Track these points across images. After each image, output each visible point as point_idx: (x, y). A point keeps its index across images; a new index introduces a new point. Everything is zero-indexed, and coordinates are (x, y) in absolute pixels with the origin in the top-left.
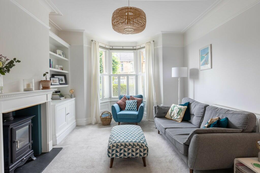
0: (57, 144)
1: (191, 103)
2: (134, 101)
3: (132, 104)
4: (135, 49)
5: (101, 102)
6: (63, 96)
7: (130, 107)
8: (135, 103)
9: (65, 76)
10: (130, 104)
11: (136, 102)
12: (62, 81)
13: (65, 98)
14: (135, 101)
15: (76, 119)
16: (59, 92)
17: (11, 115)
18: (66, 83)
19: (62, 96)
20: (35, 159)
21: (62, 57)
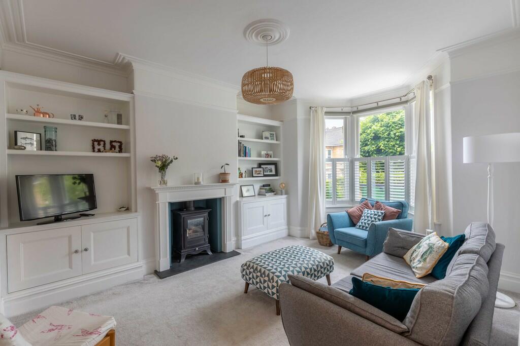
0: (242, 248)
1: (467, 239)
2: (376, 212)
3: (371, 218)
4: (406, 102)
5: (328, 206)
6: (274, 192)
7: (365, 223)
8: (376, 216)
9: (275, 164)
10: (368, 217)
11: (380, 214)
12: (271, 171)
13: (275, 194)
14: (378, 213)
15: (287, 225)
16: (269, 185)
17: (192, 205)
18: (277, 174)
19: (271, 191)
20: (210, 253)
21: (274, 142)
